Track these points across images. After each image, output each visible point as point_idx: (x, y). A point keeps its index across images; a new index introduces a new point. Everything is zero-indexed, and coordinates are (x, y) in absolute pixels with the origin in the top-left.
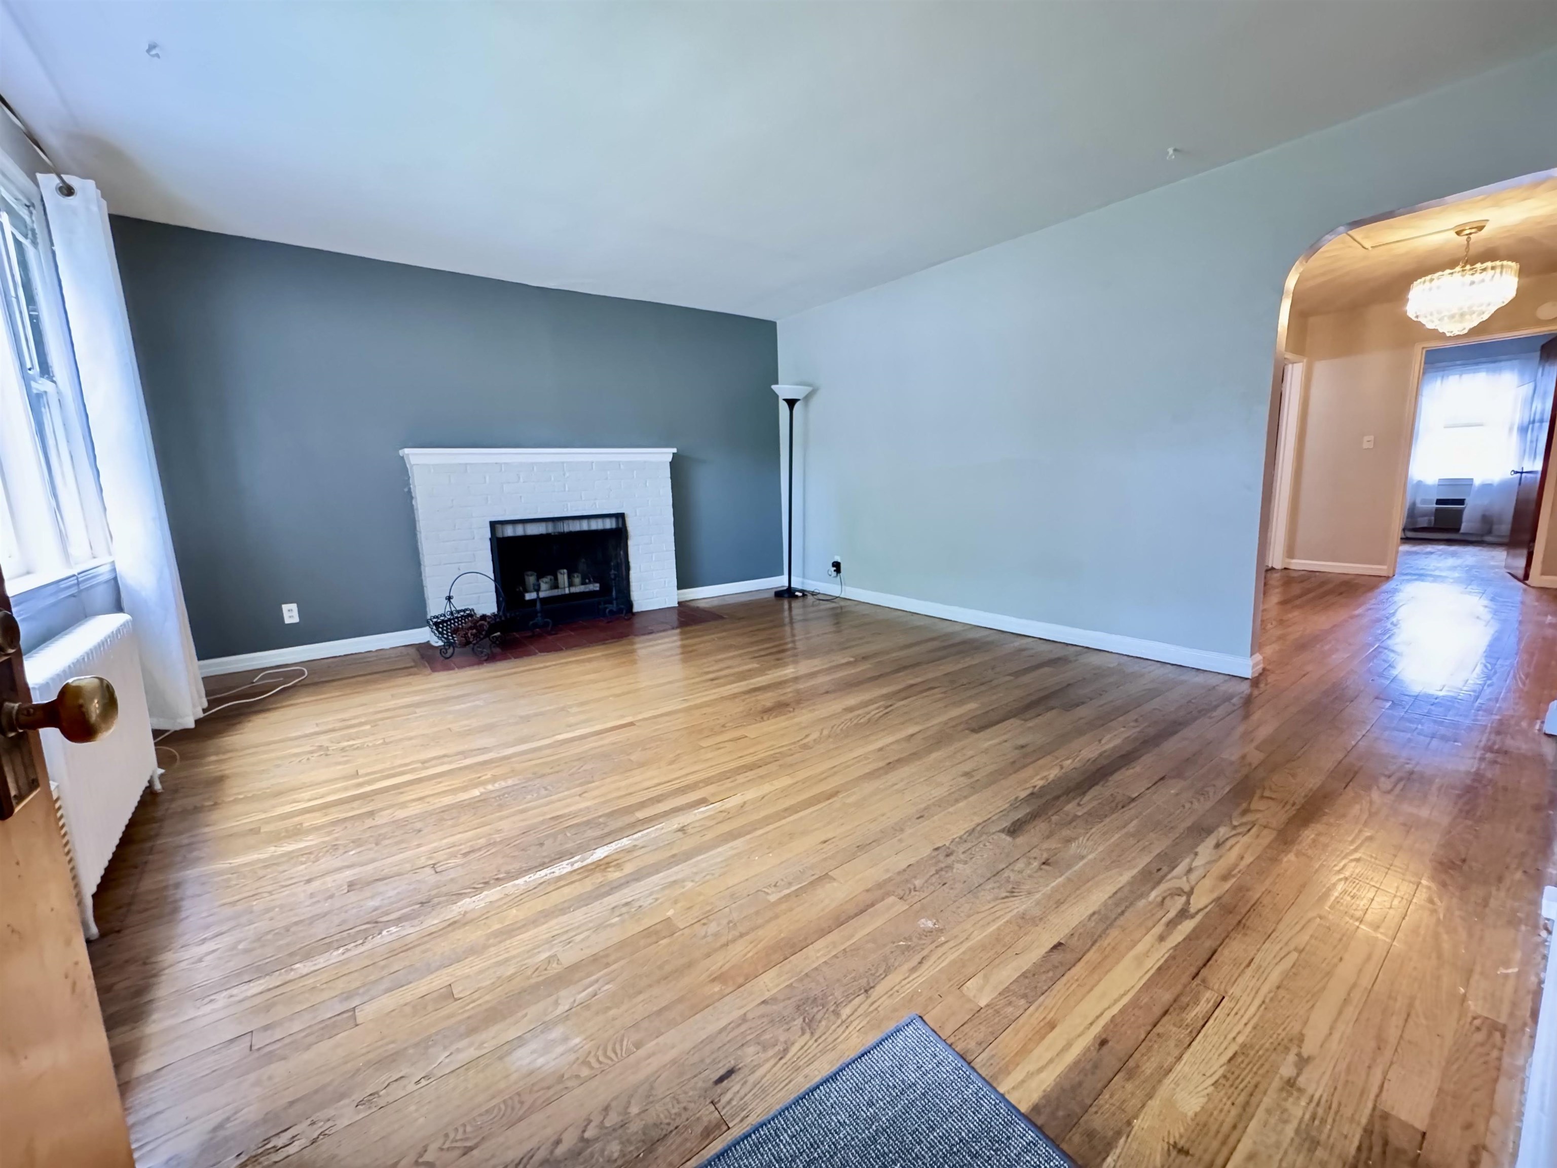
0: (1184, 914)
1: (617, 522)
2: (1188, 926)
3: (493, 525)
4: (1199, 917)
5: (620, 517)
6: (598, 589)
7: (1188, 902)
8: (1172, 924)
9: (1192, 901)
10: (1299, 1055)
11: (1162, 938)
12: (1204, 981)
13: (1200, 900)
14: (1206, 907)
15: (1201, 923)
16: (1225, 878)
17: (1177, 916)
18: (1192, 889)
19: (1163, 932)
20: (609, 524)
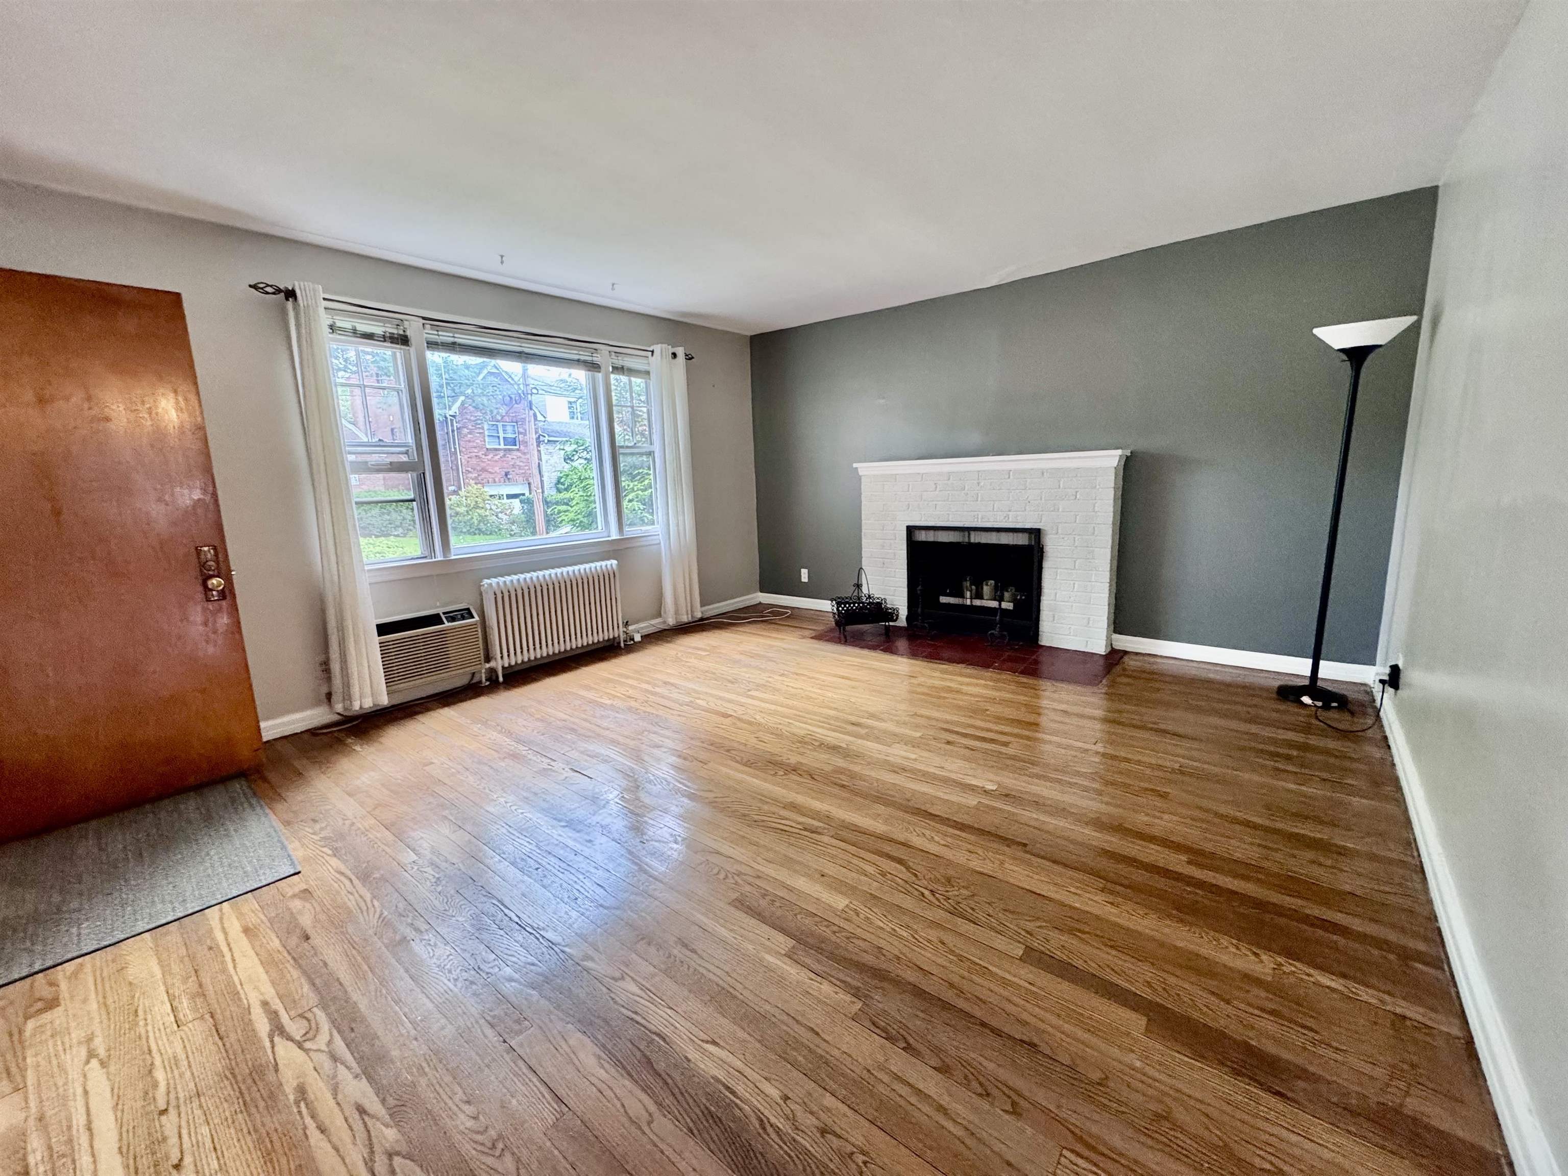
0: (278, 1029)
1: (1030, 539)
2: (263, 1026)
3: (911, 530)
4: (268, 1044)
5: (1036, 534)
6: (1011, 608)
7: (290, 1039)
8: (273, 1016)
9: (290, 1043)
10: (96, 1056)
11: (265, 1004)
12: (202, 1018)
13: (285, 1051)
14: (273, 1052)
15: (260, 1040)
16: (302, 1091)
17: (280, 1023)
18: (307, 1051)
19: (270, 1007)
20: (1021, 540)
